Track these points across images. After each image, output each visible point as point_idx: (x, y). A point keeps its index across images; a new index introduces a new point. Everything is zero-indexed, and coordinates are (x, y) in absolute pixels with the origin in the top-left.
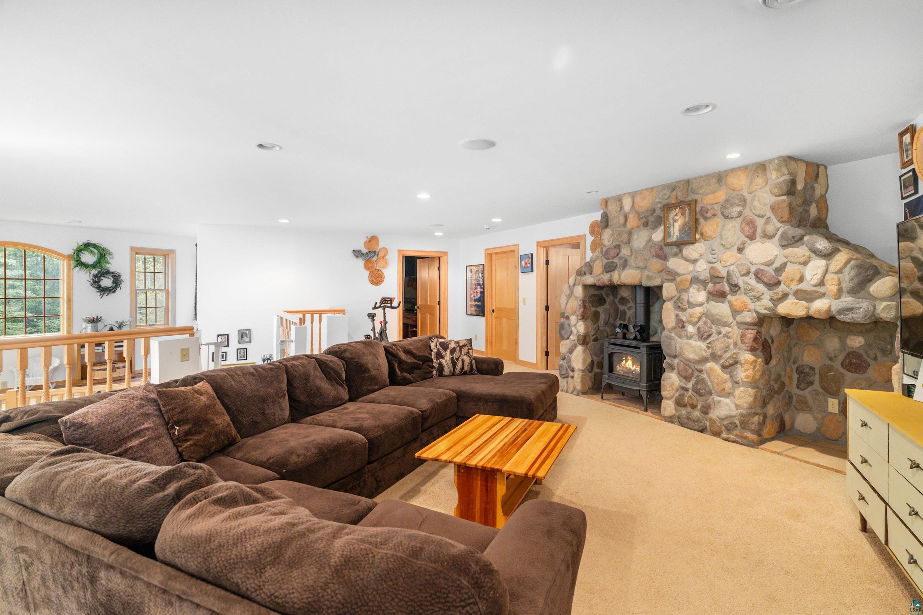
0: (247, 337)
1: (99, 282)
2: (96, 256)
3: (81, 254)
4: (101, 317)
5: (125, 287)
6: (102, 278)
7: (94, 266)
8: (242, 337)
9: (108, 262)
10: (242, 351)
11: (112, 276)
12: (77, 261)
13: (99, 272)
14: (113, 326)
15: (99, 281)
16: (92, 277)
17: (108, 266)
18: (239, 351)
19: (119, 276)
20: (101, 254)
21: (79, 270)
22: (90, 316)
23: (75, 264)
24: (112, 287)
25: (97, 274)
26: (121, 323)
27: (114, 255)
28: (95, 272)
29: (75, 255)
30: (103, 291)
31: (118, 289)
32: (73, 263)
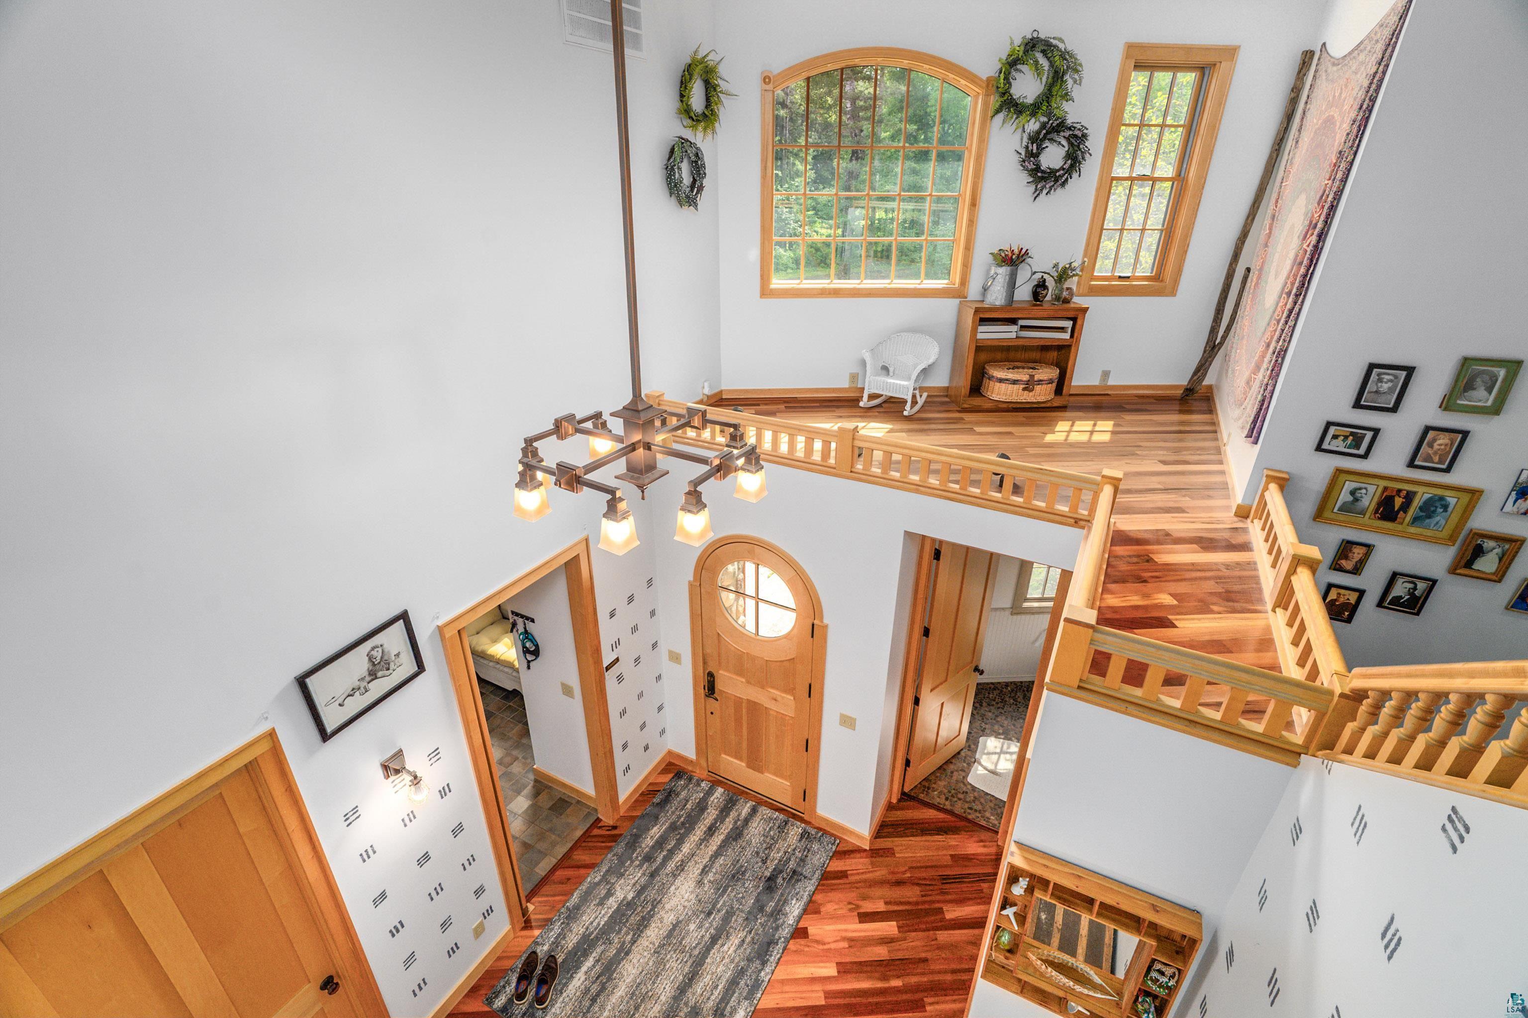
0: (1490, 390)
1: (1037, 155)
2: (1044, 79)
3: (1014, 73)
4: (1026, 253)
5: (1091, 167)
6: (1047, 143)
7: (1034, 109)
8: (1469, 386)
9: (1067, 97)
10: (1443, 440)
11: (1067, 139)
12: (1004, 94)
13: (1043, 126)
14: (1046, 276)
15: (1040, 149)
16: (1025, 140)
17: (1066, 106)
18: (1431, 434)
19: (1085, 136)
20: (1056, 72)
21: (1004, 122)
22: (1007, 247)
23: (997, 105)
24: (1062, 168)
25: (1038, 132)
26: (1065, 270)
27: (1086, 73)
28: (1033, 126)
29: (1002, 76)
30: (1042, 179)
31: (1075, 175)
32: (995, 101)
